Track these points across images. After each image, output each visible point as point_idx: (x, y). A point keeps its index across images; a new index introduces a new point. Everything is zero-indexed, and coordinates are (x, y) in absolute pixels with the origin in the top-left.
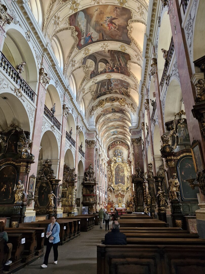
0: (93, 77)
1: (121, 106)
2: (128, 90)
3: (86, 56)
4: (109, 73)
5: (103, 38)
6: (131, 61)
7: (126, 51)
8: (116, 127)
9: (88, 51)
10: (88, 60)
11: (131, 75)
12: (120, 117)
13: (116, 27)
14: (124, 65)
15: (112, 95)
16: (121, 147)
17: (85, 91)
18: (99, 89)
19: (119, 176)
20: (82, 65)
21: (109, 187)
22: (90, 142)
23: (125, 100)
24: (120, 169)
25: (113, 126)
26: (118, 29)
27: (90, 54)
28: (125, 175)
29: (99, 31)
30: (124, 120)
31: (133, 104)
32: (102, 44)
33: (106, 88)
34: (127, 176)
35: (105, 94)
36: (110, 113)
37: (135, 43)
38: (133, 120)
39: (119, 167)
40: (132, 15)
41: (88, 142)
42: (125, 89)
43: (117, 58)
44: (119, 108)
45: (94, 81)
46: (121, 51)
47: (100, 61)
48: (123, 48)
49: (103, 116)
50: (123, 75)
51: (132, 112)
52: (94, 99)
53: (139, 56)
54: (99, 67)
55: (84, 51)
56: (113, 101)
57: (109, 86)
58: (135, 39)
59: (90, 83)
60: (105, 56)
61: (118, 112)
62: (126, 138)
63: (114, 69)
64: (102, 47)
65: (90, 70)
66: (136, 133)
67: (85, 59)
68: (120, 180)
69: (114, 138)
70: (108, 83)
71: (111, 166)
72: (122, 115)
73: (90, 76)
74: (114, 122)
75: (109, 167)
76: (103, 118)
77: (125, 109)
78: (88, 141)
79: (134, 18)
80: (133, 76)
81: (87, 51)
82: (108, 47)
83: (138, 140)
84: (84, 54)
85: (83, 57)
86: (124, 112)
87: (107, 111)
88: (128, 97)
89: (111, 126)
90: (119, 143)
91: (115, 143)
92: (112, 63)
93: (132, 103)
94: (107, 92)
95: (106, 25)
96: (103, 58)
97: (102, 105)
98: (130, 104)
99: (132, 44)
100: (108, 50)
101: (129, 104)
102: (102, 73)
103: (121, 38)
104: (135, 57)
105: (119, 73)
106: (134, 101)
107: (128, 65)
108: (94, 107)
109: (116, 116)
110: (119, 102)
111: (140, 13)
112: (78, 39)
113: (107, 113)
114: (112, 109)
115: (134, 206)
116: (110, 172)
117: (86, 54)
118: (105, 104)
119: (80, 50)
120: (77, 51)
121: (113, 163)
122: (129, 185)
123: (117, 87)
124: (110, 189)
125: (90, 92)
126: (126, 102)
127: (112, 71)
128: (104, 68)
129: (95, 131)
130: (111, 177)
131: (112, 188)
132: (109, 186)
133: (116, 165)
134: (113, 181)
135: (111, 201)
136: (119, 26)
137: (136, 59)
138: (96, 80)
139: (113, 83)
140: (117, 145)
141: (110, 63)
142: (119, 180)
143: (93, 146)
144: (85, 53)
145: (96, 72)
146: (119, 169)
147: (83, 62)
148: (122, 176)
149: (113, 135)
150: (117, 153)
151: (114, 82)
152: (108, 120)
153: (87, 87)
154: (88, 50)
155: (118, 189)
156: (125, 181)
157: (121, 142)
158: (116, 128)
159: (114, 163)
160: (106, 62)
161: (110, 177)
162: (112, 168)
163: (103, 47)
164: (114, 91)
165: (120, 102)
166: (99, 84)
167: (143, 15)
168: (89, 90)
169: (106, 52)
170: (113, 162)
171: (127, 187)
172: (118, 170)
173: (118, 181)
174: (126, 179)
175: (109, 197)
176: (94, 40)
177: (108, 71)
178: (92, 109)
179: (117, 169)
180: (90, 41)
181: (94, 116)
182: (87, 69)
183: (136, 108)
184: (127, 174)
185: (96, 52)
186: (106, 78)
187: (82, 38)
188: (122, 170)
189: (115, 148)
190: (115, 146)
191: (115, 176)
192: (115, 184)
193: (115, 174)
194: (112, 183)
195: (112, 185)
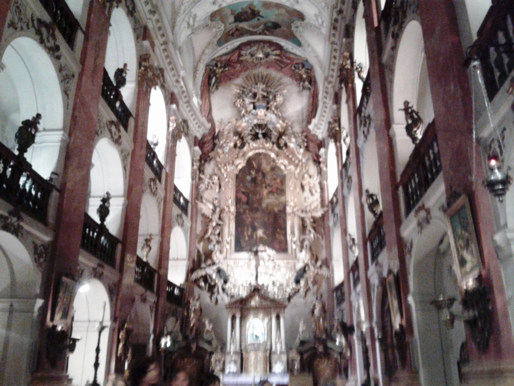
16: (270, 74)
19: (256, 210)
21: (200, 268)
24: (264, 175)
28: (291, 205)
34: (298, 210)
39: (259, 165)
68: (260, 233)
71: (216, 160)
90: (261, 56)
91: (240, 54)
122: (309, 257)
130: (217, 215)
131: (218, 270)
132: (199, 261)
133: (246, 159)
134: (226, 237)
140: (256, 66)
142: (254, 229)
146: (260, 174)
148: (275, 210)
150: (248, 100)
159: (235, 146)
161: (208, 214)
171: (301, 266)
172: (254, 180)
173: (251, 237)
179: (249, 178)
188: (275, 179)
189: (243, 81)
190: (241, 72)
191: (234, 211)
192: (236, 251)
193: (234, 202)
194: (217, 246)
195: (215, 254)
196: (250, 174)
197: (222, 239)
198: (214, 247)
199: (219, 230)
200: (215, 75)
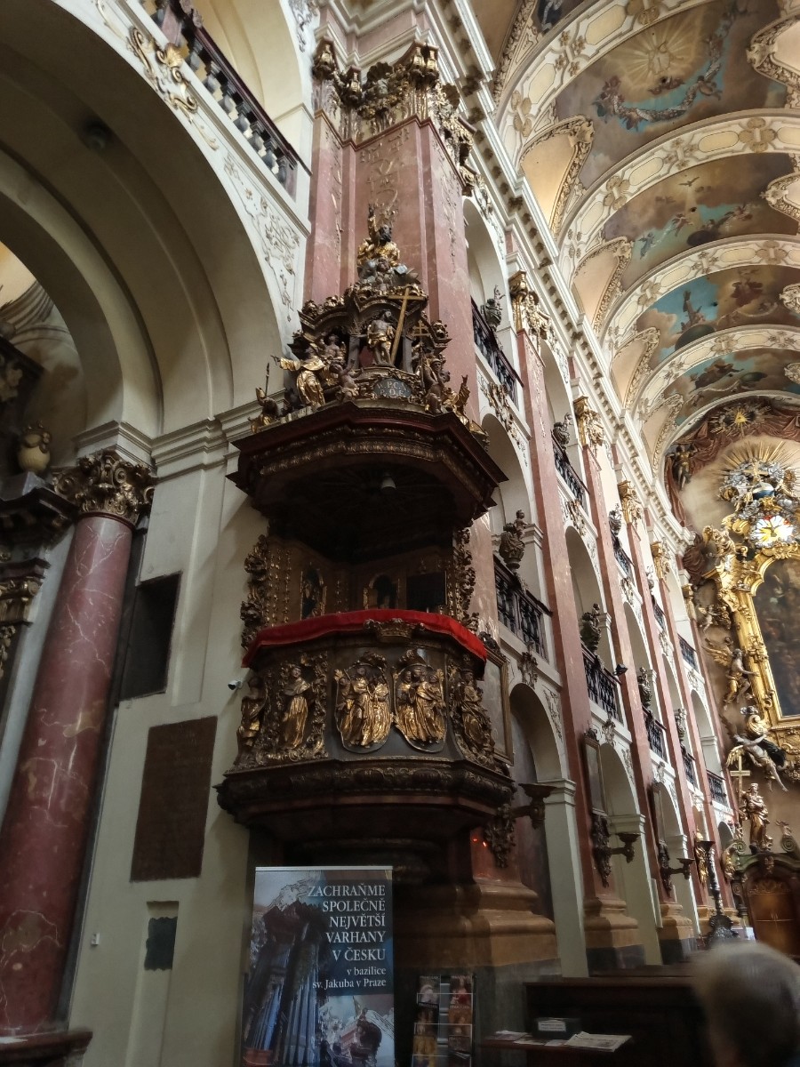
8: (695, 223)
16: (764, 441)
21: (735, 744)
25: (663, 207)
30: (756, 53)
39: (786, 578)
49: (536, 26)
71: (713, 582)
74: (666, 147)
75: (707, 591)
76: (550, 56)
90: (743, 419)
91: (711, 427)
116: (720, 629)
121: (731, 557)
124: (744, 757)
130: (739, 663)
131: (764, 745)
132: (731, 734)
133: (762, 573)
134: (762, 694)
140: (736, 438)
146: (791, 592)
149: (688, 337)
150: (742, 487)
157: (757, 412)
159: (739, 557)
161: (725, 663)
162: (728, 598)
170: (727, 550)
172: (783, 602)
175: (751, 810)
179: (774, 600)
189: (726, 462)
190: (717, 450)
191: (765, 653)
192: (785, 713)
193: (761, 639)
194: (753, 709)
195: (754, 721)
196: (774, 594)
197: (757, 697)
198: (749, 710)
199: (748, 684)
200: (680, 464)
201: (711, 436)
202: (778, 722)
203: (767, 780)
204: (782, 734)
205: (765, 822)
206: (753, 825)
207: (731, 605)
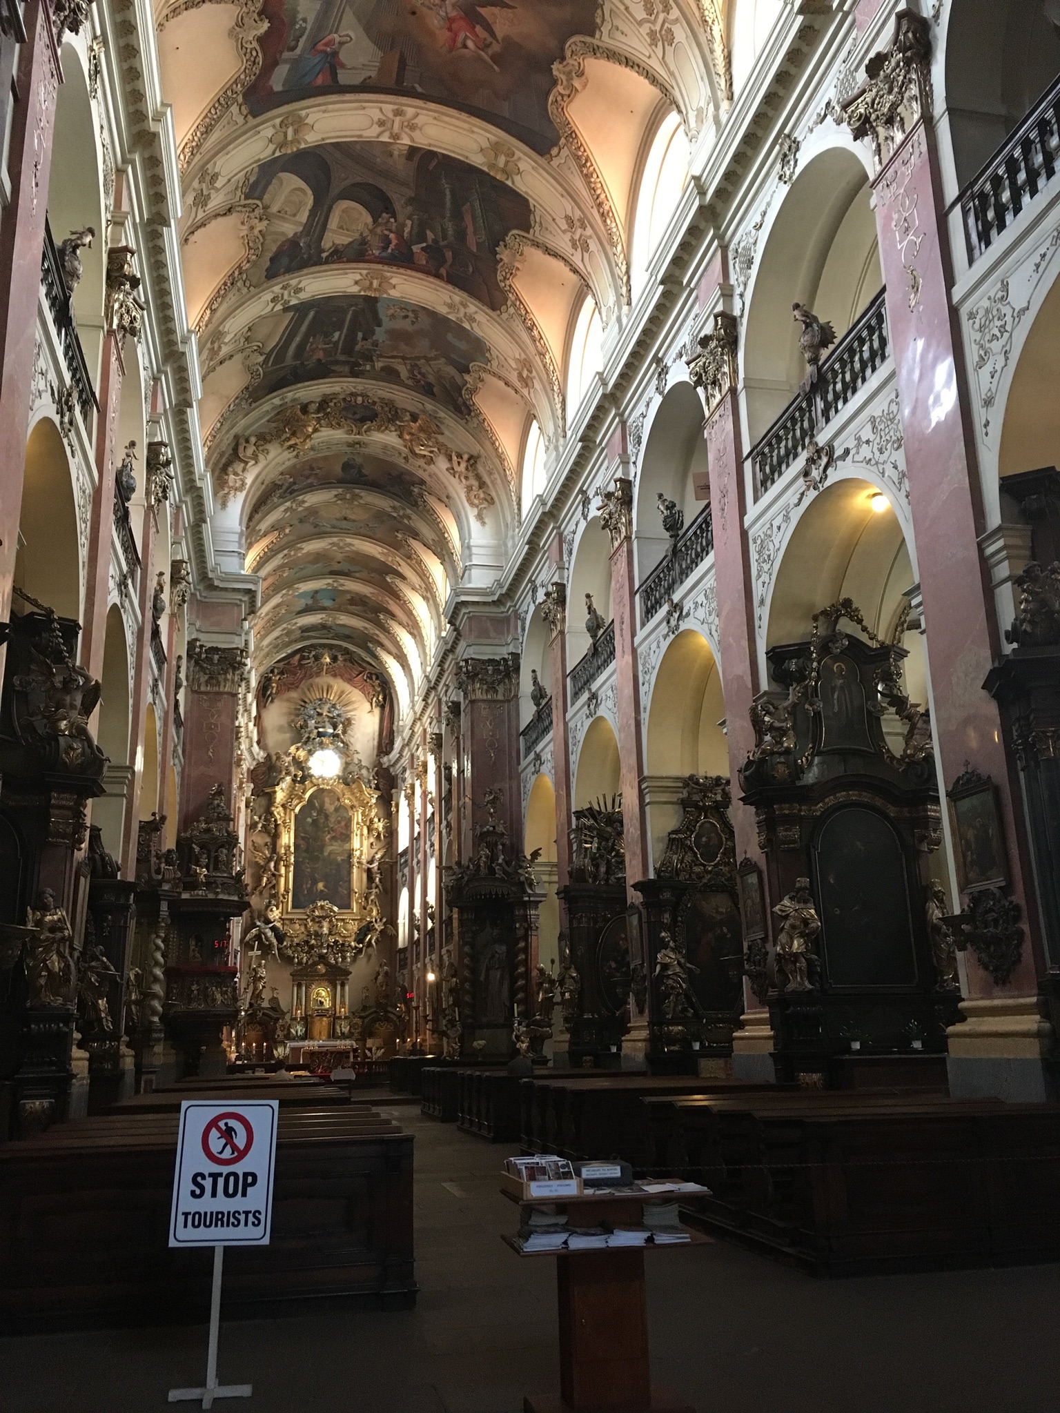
0: (282, 270)
1: (406, 458)
2: (467, 377)
3: (277, 154)
4: (380, 266)
5: (400, 79)
6: (530, 236)
7: (517, 178)
8: (336, 567)
9: (296, 132)
10: (281, 174)
11: (509, 303)
12: (380, 516)
13: (489, 45)
14: (478, 244)
15: (360, 387)
16: (338, 685)
17: (220, 347)
18: (298, 339)
19: (317, 858)
20: (246, 198)
21: (255, 926)
22: (216, 657)
23: (434, 428)
24: (327, 817)
25: (319, 557)
26: (495, 58)
27: (303, 146)
28: (357, 853)
29: (383, 40)
30: (400, 536)
31: (479, 457)
32: (388, 108)
33: (336, 343)
34: (364, 859)
35: (321, 372)
36: (325, 483)
37: (579, 158)
38: (474, 550)
39: (322, 805)
40: (598, 20)
41: (203, 656)
42: (451, 371)
43: (448, 197)
44: (392, 465)
45: (286, 293)
46: (485, 169)
47: (347, 194)
48: (501, 161)
49: (280, 497)
50: (458, 296)
51: (472, 504)
52: (254, 394)
53: (589, 231)
54: (333, 223)
55: (274, 126)
56: (363, 420)
57: (360, 335)
58: (586, 135)
59: (260, 306)
60: (386, 174)
61: (374, 485)
62: (383, 638)
63: (416, 248)
64: (381, 123)
65: (276, 233)
66: (489, 624)
67: (267, 172)
68: (320, 886)
69: (305, 629)
70: (355, 314)
71: (271, 797)
72: (394, 508)
73: (268, 263)
74: (335, 539)
75: (263, 801)
76: (282, 508)
77: (427, 478)
78: (201, 646)
79: (605, 38)
80: (524, 313)
81: (290, 131)
82: (417, 135)
83: (496, 671)
84: (271, 141)
85: (259, 160)
86: (416, 490)
87: (312, 469)
88: (461, 412)
89: (312, 558)
90: (328, 660)
91: (303, 658)
92: (409, 218)
93: (475, 454)
94: (337, 362)
95: (435, 22)
96: (371, 181)
97: (294, 434)
98: (466, 457)
99: (562, 156)
100: (410, 146)
101: (460, 456)
102: (339, 256)
103: (505, 110)
104: (564, 226)
105: (438, 276)
106: (493, 443)
107: (507, 252)
108: (247, 441)
109: (360, 505)
110: (400, 436)
111: (652, 34)
112: (260, 59)
113: (311, 485)
114: (346, 466)
115: (454, 1026)
116: (266, 835)
117: (281, 146)
118: (315, 430)
119: (254, 117)
120: (240, 120)
121: (288, 779)
122: (374, 913)
123: (403, 346)
124: (258, 937)
125: (242, 351)
126: (439, 437)
127: (403, 259)
128: (357, 235)
129: (249, 591)
130: (272, 864)
131: (274, 929)
133: (307, 796)
134: (282, 890)
135: (265, 1004)
136: (508, 42)
137: (567, 237)
138: (298, 290)
139: (387, 324)
140: (318, 674)
141: (400, 217)
142: (315, 882)
143: (233, 681)
144: (280, 138)
145: (309, 246)
146: (322, 816)
147: (253, 187)
148: (339, 859)
149: (307, 610)
150: (312, 723)
151: (393, 316)
152: (301, 521)
153: (235, 326)
154: (300, 124)
155: (309, 935)
156: (350, 890)
157: (340, 657)
158: (333, 573)
159: (294, 781)
160: (378, 203)
161: (262, 863)
162: (278, 812)
163: (389, 125)
164: (379, 365)
165: (408, 437)
166: (307, 315)
167: (669, 49)
168: (242, 340)
169: (396, 153)
170: (288, 773)
171: (364, 923)
172: (315, 822)
173: (310, 890)
174: (357, 879)
175: (257, 979)
176: (343, 78)
177: (377, 253)
178: (235, 450)
179: (309, 820)
180: (319, 81)
181: (241, 496)
182: (265, 223)
183: (493, 483)
184: (365, 851)
185: (337, 143)
186: (355, 289)
187: (286, 55)
188: (339, 822)
189: (305, 693)
190: (302, 679)
191: (292, 860)
192: (294, 907)
193: (292, 849)
194: (273, 902)
195: (271, 910)
196: (311, 816)
197: (278, 893)
198: (270, 902)
199: (274, 882)
200: (270, 685)
201: (301, 666)
202: (287, 913)
203: (268, 954)
204: (287, 922)
205: (264, 987)
206: (255, 988)
207: (278, 817)
